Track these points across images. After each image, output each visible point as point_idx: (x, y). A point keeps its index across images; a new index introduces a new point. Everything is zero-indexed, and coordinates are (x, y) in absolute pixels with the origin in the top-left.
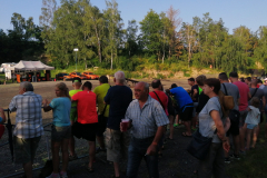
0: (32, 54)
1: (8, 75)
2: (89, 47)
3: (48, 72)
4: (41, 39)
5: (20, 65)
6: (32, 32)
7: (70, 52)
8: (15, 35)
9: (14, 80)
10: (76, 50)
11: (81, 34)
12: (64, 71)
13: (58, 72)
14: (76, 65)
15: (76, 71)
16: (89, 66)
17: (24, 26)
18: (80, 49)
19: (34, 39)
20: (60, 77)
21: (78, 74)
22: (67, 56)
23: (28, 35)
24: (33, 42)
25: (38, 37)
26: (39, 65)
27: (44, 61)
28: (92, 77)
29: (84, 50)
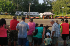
0: (48, 10)
1: (41, 16)
2: (68, 7)
3: (53, 16)
4: (51, 5)
5: (45, 14)
6: (49, 3)
7: (61, 9)
8: (44, 4)
9: (43, 18)
10: (63, 8)
11: (65, 2)
12: (58, 15)
13: (56, 15)
14: (62, 13)
15: (62, 15)
16: (68, 14)
17: (47, 1)
18: (64, 8)
19: (49, 5)
20: (56, 17)
21: (63, 16)
22: (59, 10)
23: (48, 4)
24: (49, 6)
25: (50, 4)
26: (50, 13)
27: (52, 12)
28: (68, 18)
29: (66, 8)
